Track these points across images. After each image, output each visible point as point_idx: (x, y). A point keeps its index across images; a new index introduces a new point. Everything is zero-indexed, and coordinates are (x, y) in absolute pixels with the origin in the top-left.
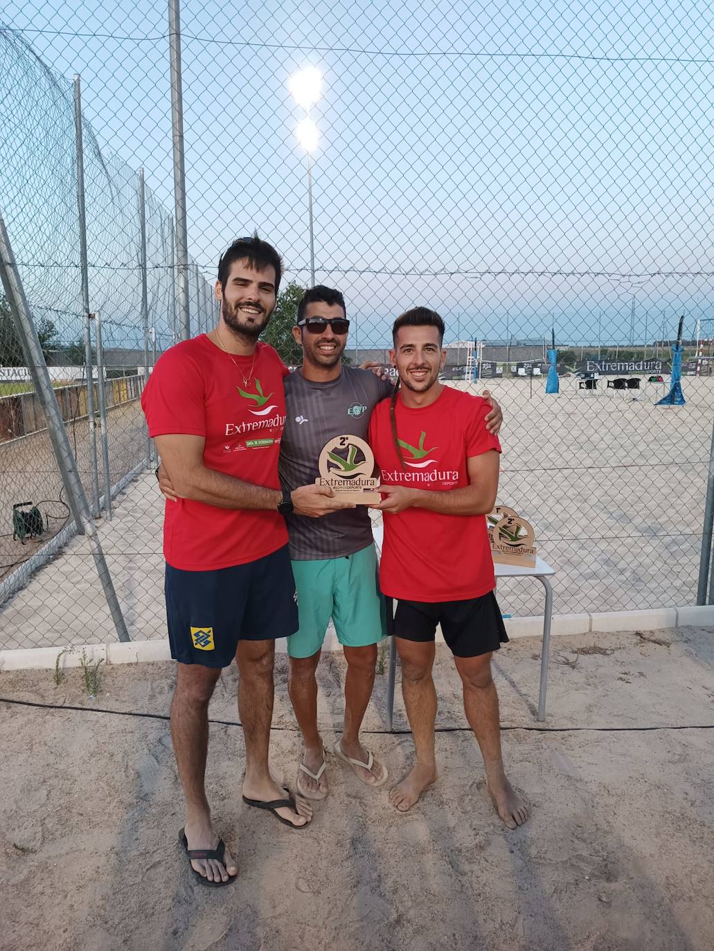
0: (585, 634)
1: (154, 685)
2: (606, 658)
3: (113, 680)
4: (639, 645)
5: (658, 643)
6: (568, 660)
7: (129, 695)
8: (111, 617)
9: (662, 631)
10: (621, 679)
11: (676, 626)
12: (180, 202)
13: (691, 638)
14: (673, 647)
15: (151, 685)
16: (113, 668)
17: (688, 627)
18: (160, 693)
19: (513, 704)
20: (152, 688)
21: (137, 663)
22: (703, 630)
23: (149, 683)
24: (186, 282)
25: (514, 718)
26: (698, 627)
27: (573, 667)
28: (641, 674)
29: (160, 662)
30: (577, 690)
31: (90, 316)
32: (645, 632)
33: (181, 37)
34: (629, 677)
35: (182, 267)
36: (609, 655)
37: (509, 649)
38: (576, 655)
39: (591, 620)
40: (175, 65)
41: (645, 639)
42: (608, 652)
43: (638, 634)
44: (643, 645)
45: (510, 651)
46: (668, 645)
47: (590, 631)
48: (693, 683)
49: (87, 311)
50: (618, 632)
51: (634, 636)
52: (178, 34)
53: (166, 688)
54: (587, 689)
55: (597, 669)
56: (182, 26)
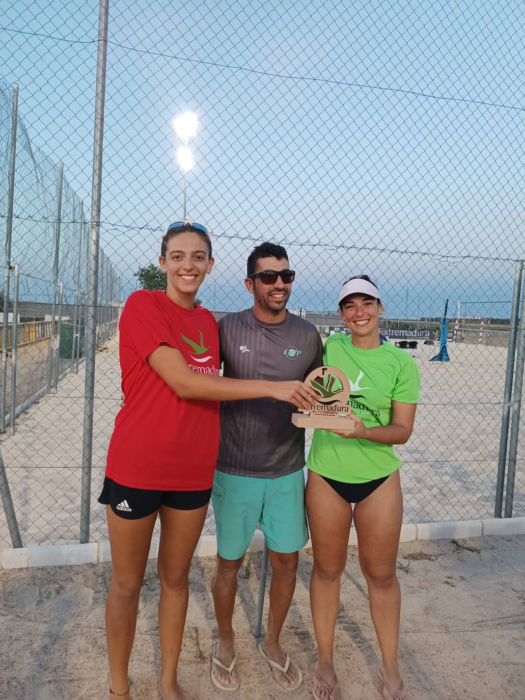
0: (412, 542)
1: (42, 589)
2: (431, 563)
3: (4, 585)
4: (457, 552)
5: (471, 550)
6: (401, 565)
7: (17, 600)
8: (7, 524)
9: (472, 539)
10: (446, 582)
11: (482, 535)
12: (97, 171)
13: (495, 545)
14: (483, 553)
15: (39, 590)
16: (4, 573)
17: (491, 536)
18: (48, 598)
19: (363, 608)
20: (40, 593)
21: (28, 569)
22: (503, 539)
23: (37, 588)
24: (98, 236)
25: (365, 621)
26: (498, 536)
27: (407, 572)
28: (462, 578)
29: (49, 566)
30: (413, 593)
31: (10, 268)
32: (459, 540)
33: (108, 43)
34: (453, 581)
35: (95, 223)
36: (433, 560)
37: (353, 555)
38: (407, 560)
39: (417, 530)
40: (101, 64)
41: (460, 546)
42: (433, 558)
43: (454, 542)
44: (459, 551)
45: (353, 557)
46: (478, 551)
47: (416, 539)
48: (504, 586)
49: (9, 263)
50: (438, 540)
51: (451, 544)
52: (105, 41)
53: (53, 593)
54: (421, 592)
55: (426, 573)
56: (109, 35)
